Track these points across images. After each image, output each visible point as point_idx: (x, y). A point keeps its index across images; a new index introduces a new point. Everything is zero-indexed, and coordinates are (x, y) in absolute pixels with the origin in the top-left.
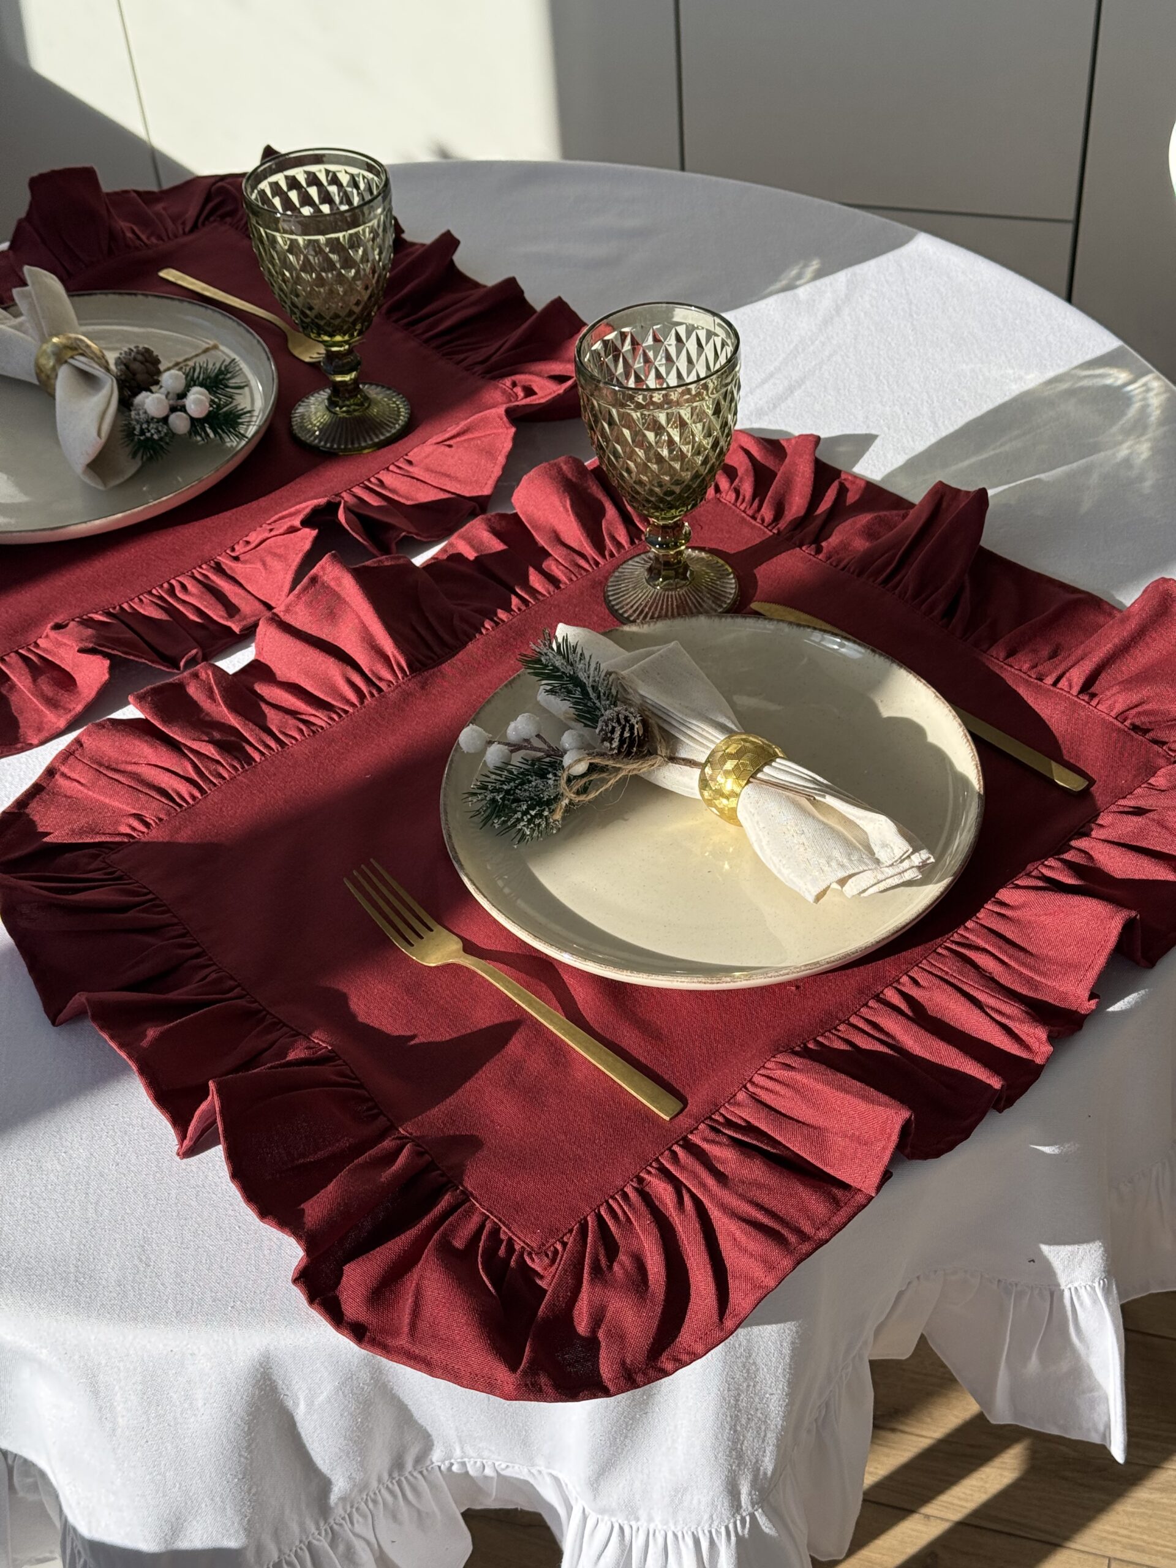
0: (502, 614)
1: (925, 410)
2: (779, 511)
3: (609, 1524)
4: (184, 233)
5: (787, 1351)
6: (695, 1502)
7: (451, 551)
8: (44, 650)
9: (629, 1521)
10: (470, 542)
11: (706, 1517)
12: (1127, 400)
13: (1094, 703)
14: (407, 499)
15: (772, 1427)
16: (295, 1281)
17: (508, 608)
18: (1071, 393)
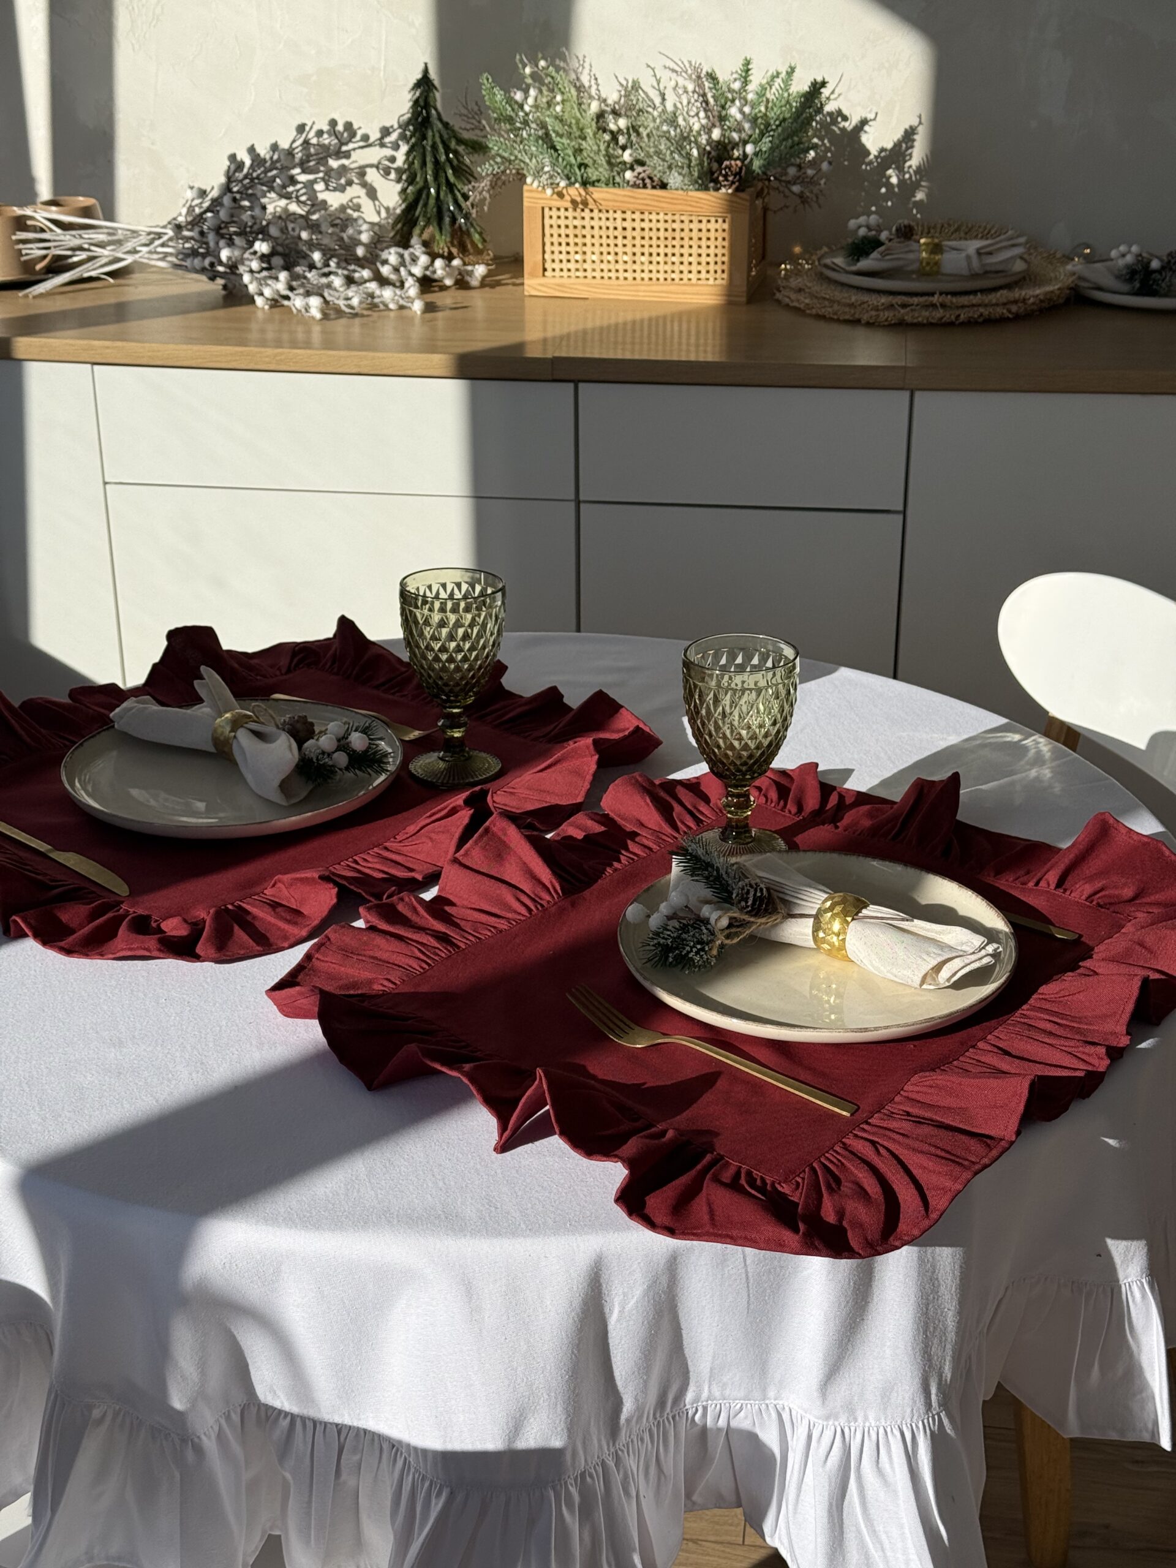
0: (616, 864)
1: (882, 755)
2: (800, 809)
3: (833, 1428)
4: (282, 674)
5: (957, 1273)
6: (900, 1398)
7: (563, 835)
8: (272, 896)
9: (849, 1422)
10: (579, 827)
11: (909, 1410)
12: (1026, 749)
13: (1068, 893)
14: (518, 809)
15: (949, 1339)
16: (617, 1201)
17: (619, 861)
18: (983, 746)
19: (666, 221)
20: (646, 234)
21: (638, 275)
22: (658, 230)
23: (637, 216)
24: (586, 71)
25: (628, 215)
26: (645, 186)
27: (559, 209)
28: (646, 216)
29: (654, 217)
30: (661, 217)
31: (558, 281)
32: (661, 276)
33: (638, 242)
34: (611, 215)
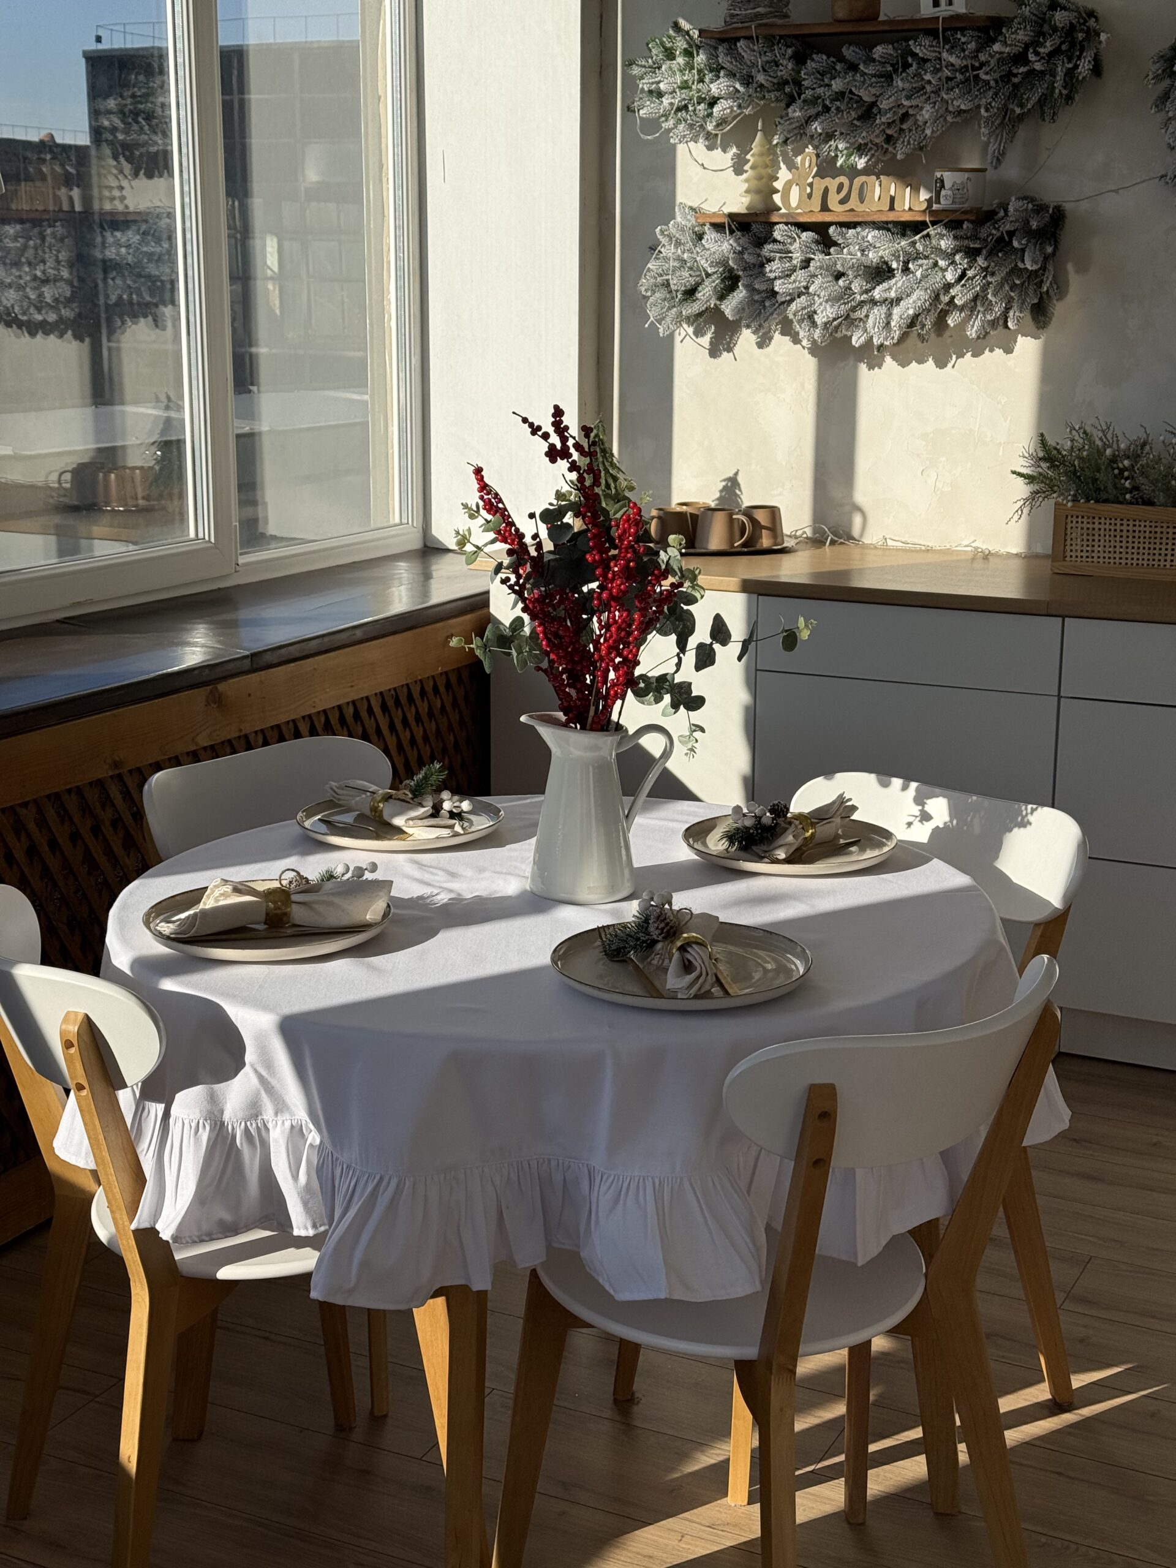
19: (1151, 526)
20: (1137, 534)
21: (1129, 562)
22: (1145, 532)
23: (1131, 523)
24: (1111, 432)
25: (1125, 522)
26: (1137, 504)
27: (1077, 517)
28: (1137, 523)
29: (1143, 524)
30: (1147, 523)
31: (1072, 563)
32: (1145, 563)
33: (1130, 539)
34: (1113, 521)
